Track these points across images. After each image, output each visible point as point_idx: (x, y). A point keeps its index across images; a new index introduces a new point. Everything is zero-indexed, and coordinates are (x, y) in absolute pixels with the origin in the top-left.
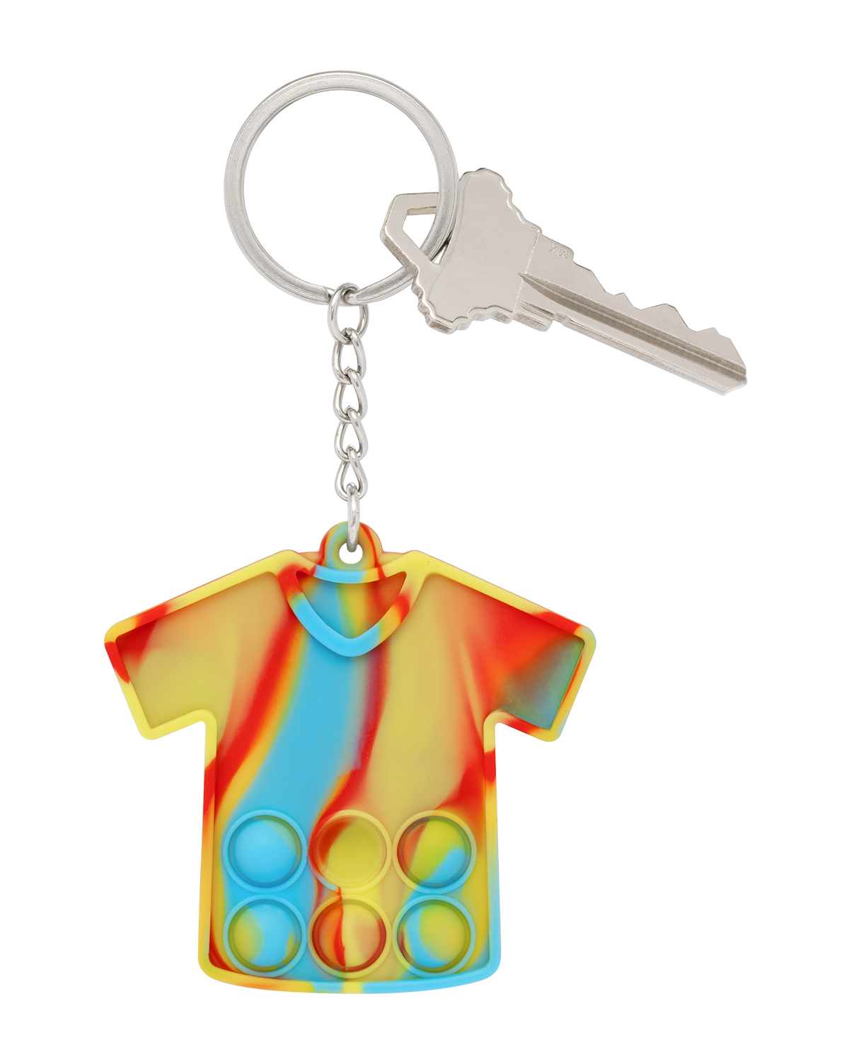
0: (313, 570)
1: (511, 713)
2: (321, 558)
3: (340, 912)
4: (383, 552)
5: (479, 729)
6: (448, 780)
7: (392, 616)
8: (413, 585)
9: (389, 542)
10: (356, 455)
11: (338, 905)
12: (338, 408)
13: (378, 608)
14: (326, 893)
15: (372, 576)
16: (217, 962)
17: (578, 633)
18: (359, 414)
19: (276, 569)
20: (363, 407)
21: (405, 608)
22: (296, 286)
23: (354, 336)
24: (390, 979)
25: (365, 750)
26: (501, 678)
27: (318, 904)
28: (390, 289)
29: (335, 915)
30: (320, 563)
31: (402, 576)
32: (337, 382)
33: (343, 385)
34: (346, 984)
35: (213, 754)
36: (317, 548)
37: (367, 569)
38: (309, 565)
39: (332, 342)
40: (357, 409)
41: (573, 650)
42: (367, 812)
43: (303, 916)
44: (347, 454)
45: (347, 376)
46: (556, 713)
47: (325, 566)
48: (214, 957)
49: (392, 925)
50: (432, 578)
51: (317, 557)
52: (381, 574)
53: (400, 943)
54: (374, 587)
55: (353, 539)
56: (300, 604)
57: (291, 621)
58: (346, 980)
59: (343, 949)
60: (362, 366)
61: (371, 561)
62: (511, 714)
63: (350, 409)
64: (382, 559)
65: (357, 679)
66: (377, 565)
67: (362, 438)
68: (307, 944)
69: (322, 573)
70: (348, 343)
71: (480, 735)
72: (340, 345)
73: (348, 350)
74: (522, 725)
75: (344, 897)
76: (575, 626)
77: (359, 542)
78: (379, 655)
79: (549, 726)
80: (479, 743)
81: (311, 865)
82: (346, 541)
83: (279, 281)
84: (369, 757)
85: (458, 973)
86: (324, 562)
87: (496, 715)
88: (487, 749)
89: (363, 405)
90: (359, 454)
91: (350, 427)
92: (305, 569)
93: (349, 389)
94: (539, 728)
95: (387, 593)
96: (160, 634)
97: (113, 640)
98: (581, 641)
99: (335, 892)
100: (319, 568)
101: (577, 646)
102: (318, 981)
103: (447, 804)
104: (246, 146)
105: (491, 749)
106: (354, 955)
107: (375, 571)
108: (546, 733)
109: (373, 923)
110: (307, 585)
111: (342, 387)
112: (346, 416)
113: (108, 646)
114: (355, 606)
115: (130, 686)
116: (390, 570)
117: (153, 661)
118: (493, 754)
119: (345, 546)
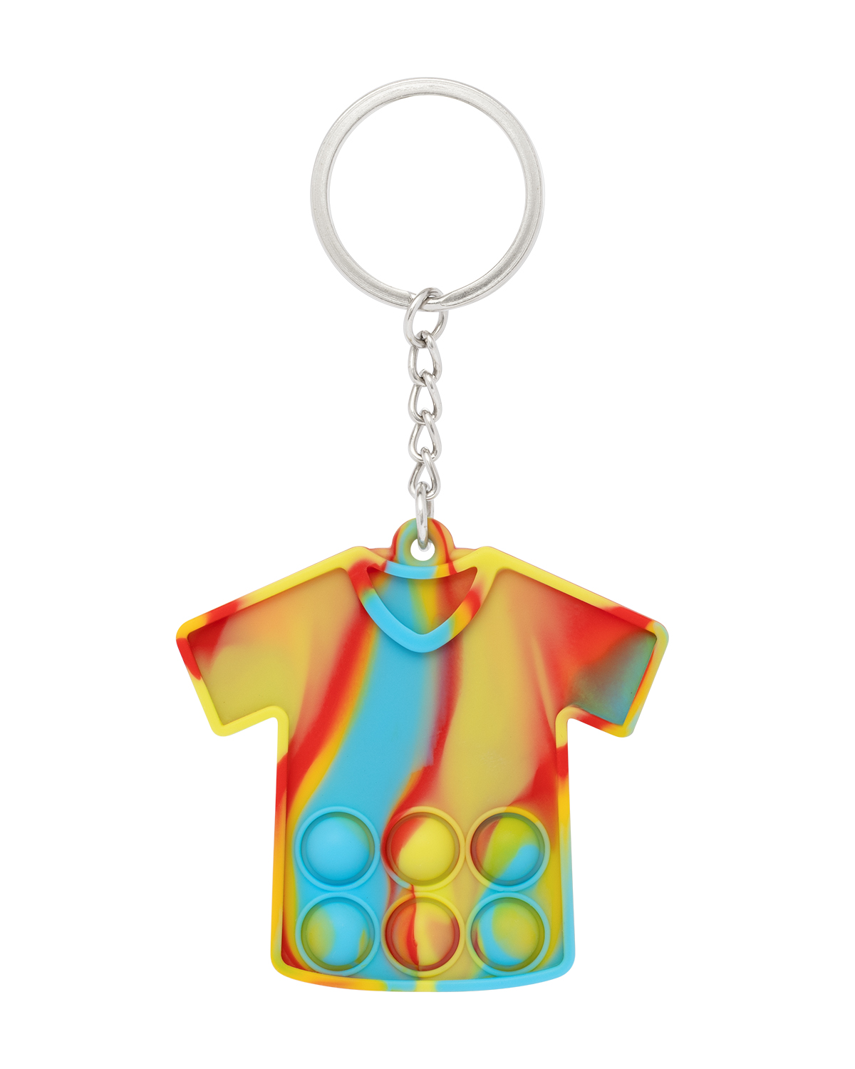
0: (384, 566)
1: (584, 708)
2: (393, 555)
3: (413, 909)
4: (455, 548)
5: (551, 726)
6: (520, 777)
7: (462, 612)
8: (485, 579)
9: (460, 539)
10: (430, 457)
11: (412, 902)
12: (412, 409)
13: (449, 605)
14: (399, 891)
15: (443, 571)
16: (290, 962)
17: (650, 628)
18: (433, 416)
19: (347, 565)
20: (438, 410)
21: (476, 604)
22: (380, 290)
23: (429, 339)
24: (464, 977)
25: (438, 746)
26: (573, 671)
27: (391, 902)
28: (474, 295)
29: (408, 912)
30: (392, 559)
31: (473, 571)
32: (413, 384)
33: (419, 387)
34: (419, 983)
35: (285, 750)
36: (389, 544)
37: (438, 564)
38: (379, 561)
39: (409, 346)
40: (432, 412)
41: (644, 645)
42: (440, 809)
43: (376, 913)
44: (421, 455)
45: (422, 378)
46: (629, 709)
47: (396, 561)
48: (287, 956)
49: (465, 923)
50: (504, 573)
51: (388, 554)
52: (452, 569)
53: (474, 941)
54: (446, 583)
55: (423, 534)
56: (371, 600)
57: (362, 619)
58: (419, 978)
59: (416, 945)
60: (438, 369)
61: (442, 557)
62: (583, 710)
63: (424, 412)
64: (453, 555)
65: (429, 674)
66: (448, 560)
67: (436, 441)
68: (380, 943)
69: (393, 568)
70: (424, 347)
71: (553, 731)
72: (415, 349)
73: (424, 353)
74: (595, 721)
75: (418, 894)
76: (647, 620)
77: (429, 538)
78: (451, 649)
79: (621, 722)
80: (552, 739)
81: (383, 863)
82: (416, 537)
83: (364, 285)
84: (442, 753)
85: (532, 971)
86: (395, 558)
87: (568, 710)
88: (559, 744)
89: (438, 407)
90: (433, 456)
91: (425, 430)
92: (376, 565)
93: (424, 391)
94: (611, 723)
95: (458, 588)
96: (232, 630)
97: (185, 636)
98: (653, 635)
99: (409, 890)
100: (390, 564)
101: (649, 641)
102: (390, 980)
103: (519, 801)
104: (332, 149)
105: (564, 744)
106: (427, 953)
107: (446, 566)
108: (619, 729)
109: (446, 920)
110: (380, 581)
111: (418, 389)
112: (420, 419)
113: (180, 643)
114: (427, 601)
115: (201, 682)
116: (461, 565)
117: (225, 658)
118: (565, 749)
119: (416, 542)
